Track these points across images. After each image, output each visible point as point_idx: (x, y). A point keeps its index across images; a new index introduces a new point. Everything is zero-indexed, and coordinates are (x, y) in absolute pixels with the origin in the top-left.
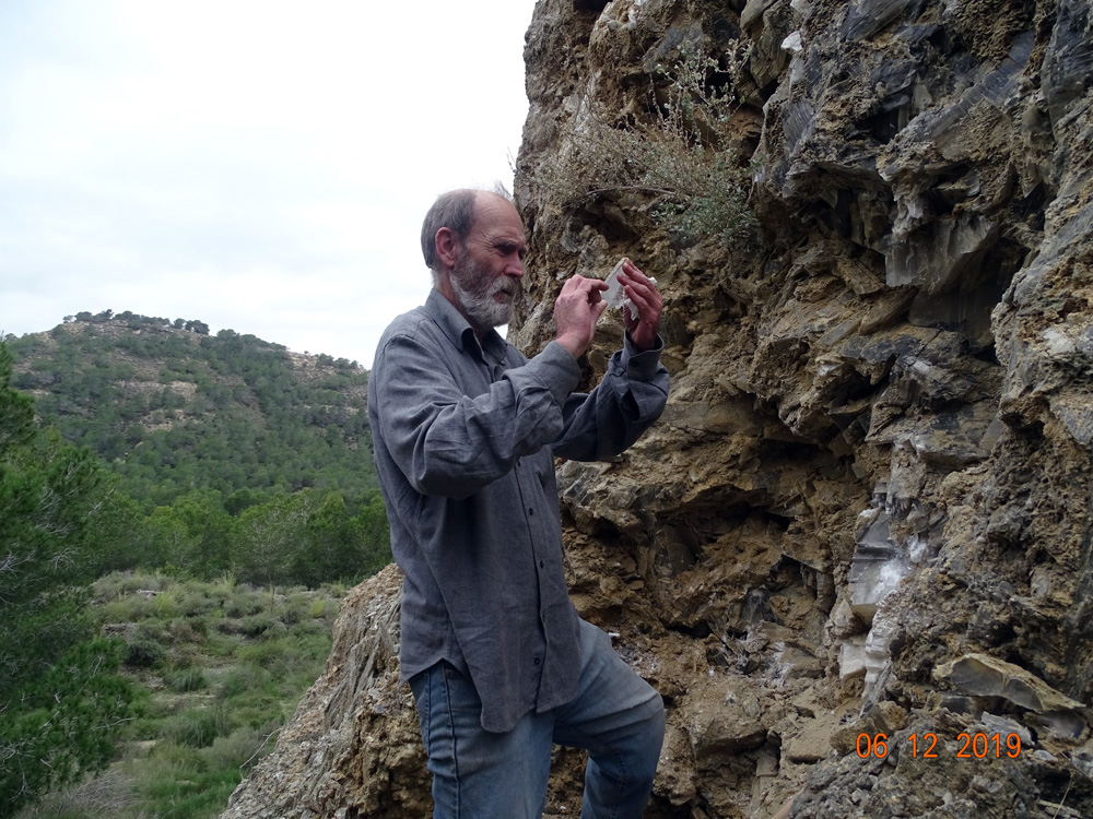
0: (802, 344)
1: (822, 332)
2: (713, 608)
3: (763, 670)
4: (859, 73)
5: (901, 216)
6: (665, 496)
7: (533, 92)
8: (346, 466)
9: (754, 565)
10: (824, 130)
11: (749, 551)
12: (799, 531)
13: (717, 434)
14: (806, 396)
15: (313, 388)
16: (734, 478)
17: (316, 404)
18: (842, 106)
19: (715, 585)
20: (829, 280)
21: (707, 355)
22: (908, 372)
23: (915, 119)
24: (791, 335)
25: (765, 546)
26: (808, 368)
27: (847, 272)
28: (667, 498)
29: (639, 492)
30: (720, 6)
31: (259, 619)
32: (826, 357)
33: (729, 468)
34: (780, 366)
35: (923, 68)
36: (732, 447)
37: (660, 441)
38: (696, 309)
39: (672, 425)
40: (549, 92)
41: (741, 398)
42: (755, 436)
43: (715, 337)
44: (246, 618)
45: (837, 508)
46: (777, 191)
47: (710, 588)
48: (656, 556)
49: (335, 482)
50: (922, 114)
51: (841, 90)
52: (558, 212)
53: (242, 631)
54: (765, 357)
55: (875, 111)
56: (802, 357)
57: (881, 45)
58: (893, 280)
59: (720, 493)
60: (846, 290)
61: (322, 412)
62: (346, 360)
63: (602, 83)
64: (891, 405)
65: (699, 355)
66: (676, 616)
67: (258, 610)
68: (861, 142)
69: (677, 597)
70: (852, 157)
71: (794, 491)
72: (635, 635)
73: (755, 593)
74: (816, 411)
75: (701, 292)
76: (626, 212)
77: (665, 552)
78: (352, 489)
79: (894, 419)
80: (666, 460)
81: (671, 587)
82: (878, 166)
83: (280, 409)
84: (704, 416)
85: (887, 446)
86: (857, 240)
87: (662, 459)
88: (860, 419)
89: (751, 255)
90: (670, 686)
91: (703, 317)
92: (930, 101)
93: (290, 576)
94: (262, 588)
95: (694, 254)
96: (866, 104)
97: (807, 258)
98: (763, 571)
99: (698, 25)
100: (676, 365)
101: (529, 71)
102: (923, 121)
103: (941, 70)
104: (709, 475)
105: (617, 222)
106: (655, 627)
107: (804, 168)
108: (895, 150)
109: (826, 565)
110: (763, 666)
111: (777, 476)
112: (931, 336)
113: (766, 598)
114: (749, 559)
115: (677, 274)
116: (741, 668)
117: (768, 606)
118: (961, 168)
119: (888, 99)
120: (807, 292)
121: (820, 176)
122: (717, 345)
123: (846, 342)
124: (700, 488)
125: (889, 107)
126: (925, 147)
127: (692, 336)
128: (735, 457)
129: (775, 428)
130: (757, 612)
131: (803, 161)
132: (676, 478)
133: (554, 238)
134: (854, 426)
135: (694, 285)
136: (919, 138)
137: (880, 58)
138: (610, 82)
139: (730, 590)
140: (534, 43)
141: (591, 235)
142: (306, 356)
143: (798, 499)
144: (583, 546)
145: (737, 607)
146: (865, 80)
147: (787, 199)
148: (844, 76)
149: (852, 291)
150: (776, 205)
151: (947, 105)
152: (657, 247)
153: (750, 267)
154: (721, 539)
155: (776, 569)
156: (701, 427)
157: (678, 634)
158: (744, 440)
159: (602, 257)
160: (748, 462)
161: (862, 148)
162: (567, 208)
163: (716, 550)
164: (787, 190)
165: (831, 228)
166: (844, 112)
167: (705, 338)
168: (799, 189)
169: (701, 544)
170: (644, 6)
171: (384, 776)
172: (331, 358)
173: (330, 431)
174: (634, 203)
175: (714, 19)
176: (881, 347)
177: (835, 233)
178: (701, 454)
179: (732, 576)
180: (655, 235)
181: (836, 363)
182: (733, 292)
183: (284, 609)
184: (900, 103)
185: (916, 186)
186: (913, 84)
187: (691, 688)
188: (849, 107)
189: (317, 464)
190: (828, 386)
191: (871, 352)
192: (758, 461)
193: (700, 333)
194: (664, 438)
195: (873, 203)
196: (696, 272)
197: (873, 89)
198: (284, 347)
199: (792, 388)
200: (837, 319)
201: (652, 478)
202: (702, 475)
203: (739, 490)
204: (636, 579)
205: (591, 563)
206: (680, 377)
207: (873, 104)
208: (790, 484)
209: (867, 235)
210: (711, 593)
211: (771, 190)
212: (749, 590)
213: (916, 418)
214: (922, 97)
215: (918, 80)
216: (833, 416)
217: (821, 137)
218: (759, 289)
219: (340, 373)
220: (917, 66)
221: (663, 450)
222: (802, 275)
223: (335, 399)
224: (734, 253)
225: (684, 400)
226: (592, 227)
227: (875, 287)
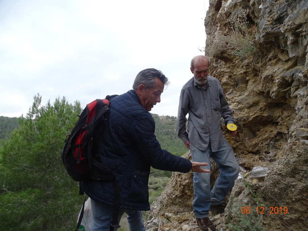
0: (271, 76)
1: (276, 72)
2: (260, 147)
3: (275, 161)
4: (274, 10)
5: (289, 40)
6: (244, 120)
7: (207, 33)
8: (176, 145)
9: (270, 135)
10: (267, 24)
11: (269, 132)
12: (281, 125)
13: (256, 103)
14: (275, 89)
15: (166, 125)
16: (262, 113)
17: (167, 129)
18: (271, 18)
19: (260, 141)
20: (276, 60)
21: (252, 85)
22: (297, 77)
23: (288, 17)
24: (268, 74)
25: (273, 130)
26: (274, 82)
27: (281, 56)
28: (245, 120)
29: (237, 119)
30: (246, 2)
31: (157, 185)
32: (277, 78)
33: (260, 111)
34: (268, 82)
35: (289, 5)
36: (260, 106)
37: (241, 107)
38: (248, 74)
39: (244, 103)
40: (211, 32)
41: (261, 93)
42: (266, 102)
43: (254, 80)
44: (153, 185)
45: (289, 116)
46: (259, 41)
47: (259, 142)
48: (244, 135)
49: (174, 150)
50: (289, 16)
51: (270, 14)
52: (212, 58)
53: (153, 188)
54: (264, 81)
55: (278, 17)
56: (272, 79)
57: (279, 2)
58: (291, 55)
59: (259, 118)
60: (281, 61)
61: (168, 131)
62: (174, 117)
63: (220, 26)
64: (295, 86)
65: (250, 85)
66: (250, 149)
67: (156, 183)
68: (276, 25)
69: (250, 144)
70: (275, 29)
71: (278, 115)
72: (240, 154)
73: (271, 142)
74: (278, 92)
75: (248, 70)
76: (228, 55)
77: (246, 134)
78: (178, 152)
79: (297, 89)
80: (244, 111)
81: (249, 142)
82: (281, 30)
83: (157, 131)
84: (252, 99)
85: (296, 97)
86: (282, 48)
87: (243, 111)
88: (289, 92)
89: (259, 58)
90: (249, 165)
91: (250, 76)
92: (291, 12)
93: (163, 174)
94: (157, 178)
95: (246, 61)
96: (276, 16)
97: (270, 56)
98: (273, 136)
99: (241, 8)
100: (244, 88)
101: (206, 28)
102: (290, 17)
103: (293, 4)
104: (255, 113)
105: (227, 57)
106: (245, 152)
107: (264, 34)
108: (284, 25)
109: (288, 131)
110: (275, 160)
111: (274, 112)
112: (303, 67)
113: (274, 143)
114: (268, 133)
115: (242, 67)
116: (269, 161)
117: (275, 145)
118: (300, 26)
119: (281, 14)
120: (272, 63)
121: (268, 35)
122: (254, 82)
123: (282, 73)
124: (253, 117)
125: (282, 16)
126: (291, 23)
127: (248, 81)
128: (261, 108)
129: (271, 99)
130: (272, 147)
131: (264, 32)
132: (246, 115)
133: (212, 64)
134: (288, 94)
135: (247, 69)
136: (289, 21)
137: (278, 5)
138: (222, 26)
139: (264, 142)
140: (206, 21)
141: (221, 62)
142: (163, 116)
143: (279, 116)
144: (225, 134)
145: (267, 146)
146: (275, 11)
147: (262, 42)
148: (271, 11)
149: (283, 61)
150: (261, 44)
151: (295, 12)
152: (237, 62)
153: (259, 61)
154: (261, 130)
155: (276, 135)
156: (252, 102)
157: (252, 154)
158: (263, 104)
159: (224, 66)
160: (265, 109)
161: (277, 26)
162: (214, 57)
163: (260, 133)
164: (262, 40)
165: (275, 47)
166: (271, 19)
167: (251, 81)
168: (265, 39)
169: (256, 132)
170: (227, 7)
171: (182, 187)
172: (169, 116)
173: (171, 136)
174: (230, 52)
175: (245, 5)
176: (290, 72)
177: (276, 48)
178: (252, 109)
179: (264, 138)
180: (236, 58)
181: (280, 79)
182: (256, 68)
183: (163, 183)
184: (284, 14)
185: (290, 32)
186: (287, 9)
187: (255, 165)
188: (272, 18)
189: (168, 145)
190: (279, 85)
191: (288, 74)
192: (268, 108)
193: (250, 80)
194: (242, 106)
195: (283, 38)
196: (247, 65)
197: (277, 12)
198: (157, 115)
199: (272, 87)
200: (280, 68)
201: (241, 116)
202: (253, 114)
203: (264, 116)
204: (239, 141)
205: (227, 138)
206: (246, 91)
207: (278, 16)
208: (277, 113)
209: (283, 46)
210: (259, 143)
211: (258, 41)
212: (270, 141)
213: (301, 88)
214: (289, 11)
215: (288, 8)
216: (282, 92)
217: (267, 26)
218: (261, 66)
219: (172, 120)
220: (287, 5)
221: (243, 109)
222: (270, 60)
223: (171, 127)
224: (255, 59)
225: (247, 96)
226: (221, 60)
227: (287, 58)
